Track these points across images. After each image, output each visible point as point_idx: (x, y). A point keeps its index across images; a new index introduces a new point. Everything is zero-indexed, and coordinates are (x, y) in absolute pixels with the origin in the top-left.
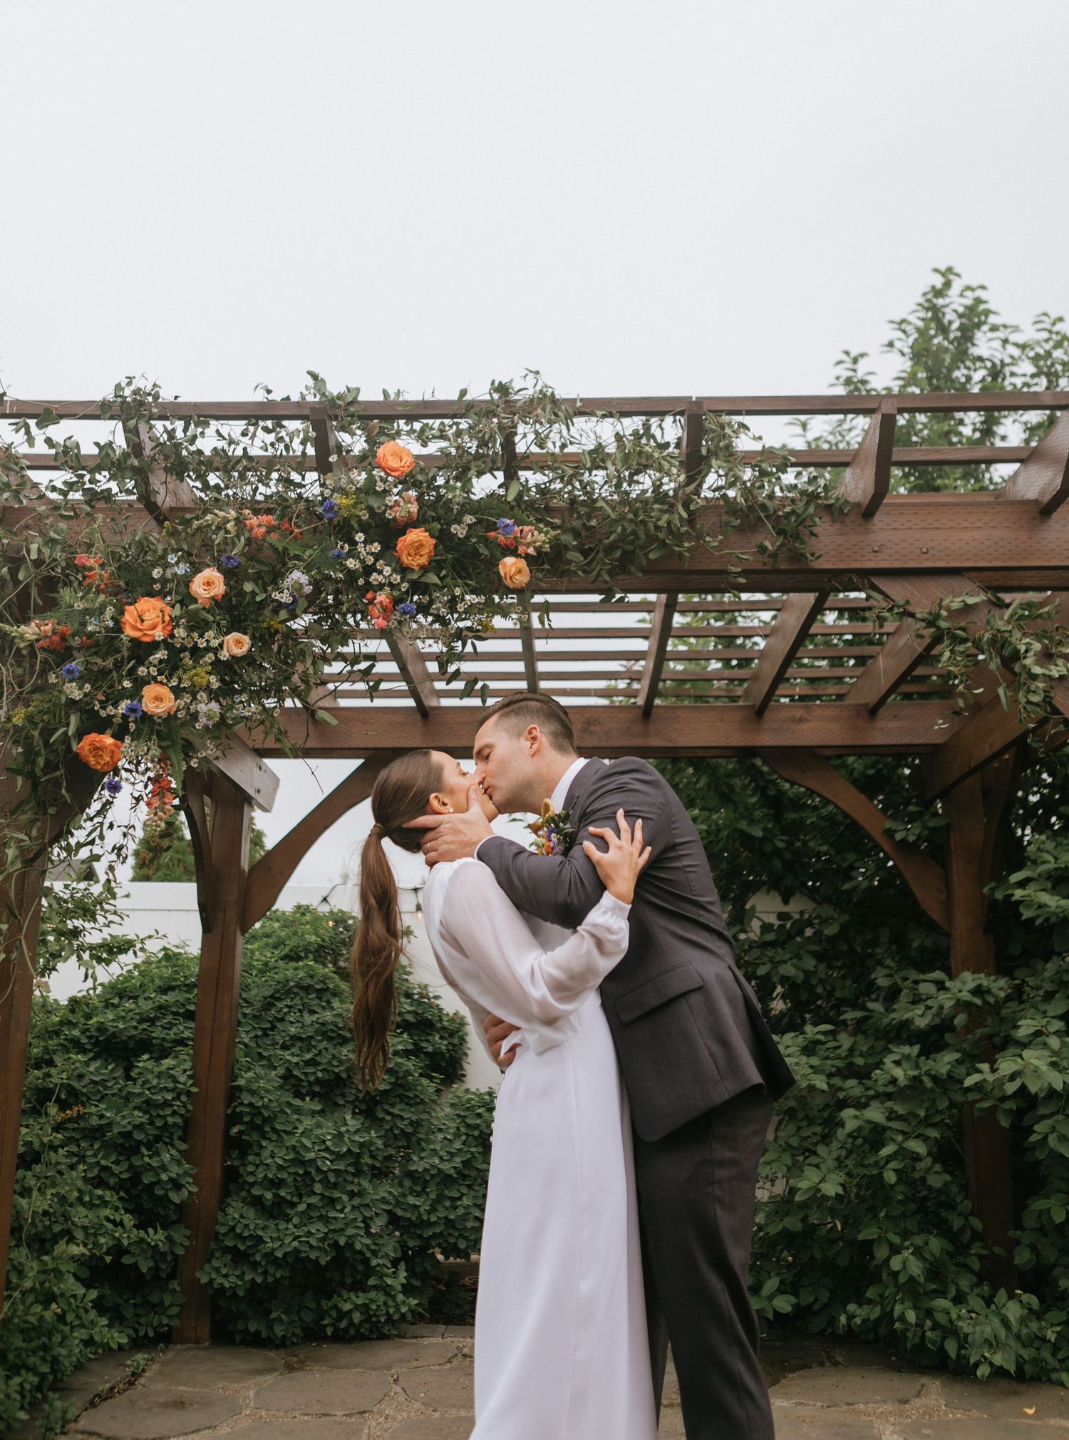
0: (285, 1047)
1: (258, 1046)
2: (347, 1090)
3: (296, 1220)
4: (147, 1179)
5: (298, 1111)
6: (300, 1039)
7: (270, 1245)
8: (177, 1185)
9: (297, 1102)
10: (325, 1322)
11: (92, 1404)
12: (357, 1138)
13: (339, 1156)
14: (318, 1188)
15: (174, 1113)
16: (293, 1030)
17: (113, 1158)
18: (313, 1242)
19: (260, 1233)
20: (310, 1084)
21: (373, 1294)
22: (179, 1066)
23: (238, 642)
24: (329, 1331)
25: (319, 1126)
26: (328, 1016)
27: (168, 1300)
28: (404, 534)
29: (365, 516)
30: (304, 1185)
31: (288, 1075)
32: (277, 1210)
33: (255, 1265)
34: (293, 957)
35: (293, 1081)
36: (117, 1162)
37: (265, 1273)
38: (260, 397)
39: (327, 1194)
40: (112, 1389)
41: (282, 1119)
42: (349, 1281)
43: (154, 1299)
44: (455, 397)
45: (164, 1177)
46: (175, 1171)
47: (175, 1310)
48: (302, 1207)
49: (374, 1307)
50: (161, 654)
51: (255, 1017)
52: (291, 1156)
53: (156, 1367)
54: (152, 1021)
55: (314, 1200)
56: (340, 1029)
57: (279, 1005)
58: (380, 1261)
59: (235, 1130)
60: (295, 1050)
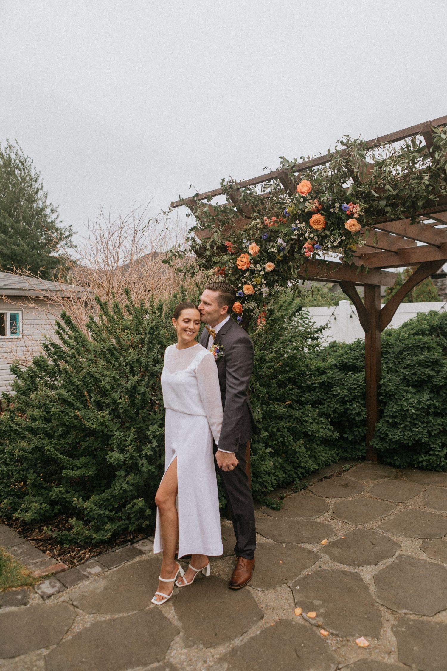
0: (405, 368)
1: (396, 367)
2: (428, 384)
3: (400, 430)
4: (349, 412)
5: (407, 392)
6: (411, 366)
7: (390, 437)
8: (359, 414)
9: (406, 389)
10: (415, 463)
11: (322, 480)
12: (426, 403)
13: (418, 409)
14: (409, 420)
15: (358, 392)
16: (409, 362)
17: (339, 405)
18: (405, 438)
19: (388, 432)
20: (413, 382)
21: (431, 457)
22: (360, 376)
23: (269, 266)
24: (416, 466)
25: (413, 398)
26: (422, 357)
27: (361, 448)
28: (311, 218)
29: (299, 212)
30: (404, 418)
31: (405, 379)
32: (395, 425)
33: (387, 442)
34: (417, 334)
35: (406, 381)
36: (340, 406)
37: (390, 445)
38: (267, 171)
39: (413, 422)
40: (332, 475)
41: (398, 394)
42: (423, 451)
43: (357, 447)
44: (326, 153)
45: (354, 412)
46: (358, 410)
47: (364, 451)
48: (403, 426)
49: (431, 461)
50: (248, 274)
51: (395, 358)
52: (400, 408)
53: (354, 468)
54: (357, 359)
55: (407, 424)
56: (427, 362)
57: (405, 353)
58: (435, 446)
59: (381, 398)
60: (408, 369)
